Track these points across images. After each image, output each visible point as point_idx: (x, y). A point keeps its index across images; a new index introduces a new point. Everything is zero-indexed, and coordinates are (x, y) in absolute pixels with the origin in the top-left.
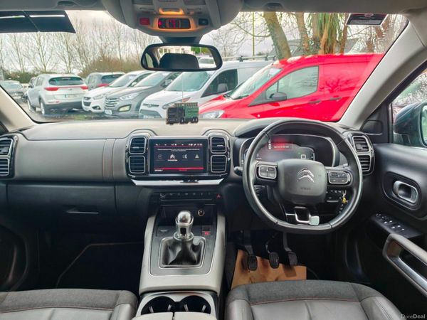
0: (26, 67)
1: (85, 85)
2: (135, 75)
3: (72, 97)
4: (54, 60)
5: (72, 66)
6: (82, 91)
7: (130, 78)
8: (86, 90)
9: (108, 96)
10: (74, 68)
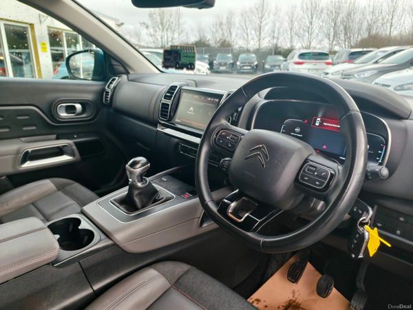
0: (294, 44)
1: (330, 61)
2: (385, 51)
3: (314, 72)
4: (320, 38)
5: (334, 43)
6: (325, 66)
7: (379, 54)
8: (330, 66)
9: (344, 73)
10: (335, 45)
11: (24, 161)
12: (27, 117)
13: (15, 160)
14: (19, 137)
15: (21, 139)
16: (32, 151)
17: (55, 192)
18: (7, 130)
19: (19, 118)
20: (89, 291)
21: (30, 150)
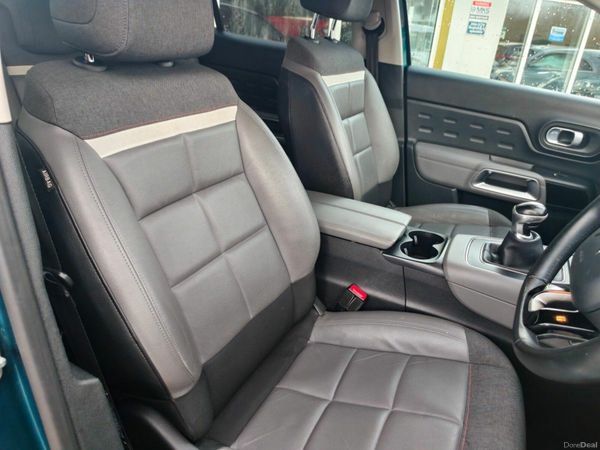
11: (480, 180)
12: (507, 133)
13: (471, 175)
14: (490, 154)
15: (492, 157)
16: (493, 173)
17: (485, 225)
18: (481, 142)
19: (499, 132)
20: (400, 301)
21: (490, 171)
